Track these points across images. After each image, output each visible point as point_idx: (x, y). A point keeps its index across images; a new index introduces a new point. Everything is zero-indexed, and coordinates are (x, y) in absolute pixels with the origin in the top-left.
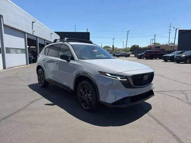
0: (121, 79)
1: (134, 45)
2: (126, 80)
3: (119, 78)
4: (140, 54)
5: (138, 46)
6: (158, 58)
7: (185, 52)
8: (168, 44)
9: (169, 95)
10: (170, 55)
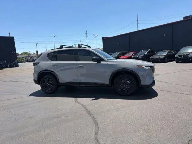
3: (150, 68)
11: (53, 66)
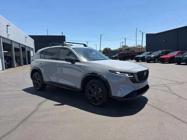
0: (129, 76)
1: (106, 48)
2: (132, 76)
3: (127, 75)
4: (114, 56)
5: (110, 48)
6: (130, 59)
7: (153, 53)
8: (135, 46)
9: (156, 89)
10: (141, 56)
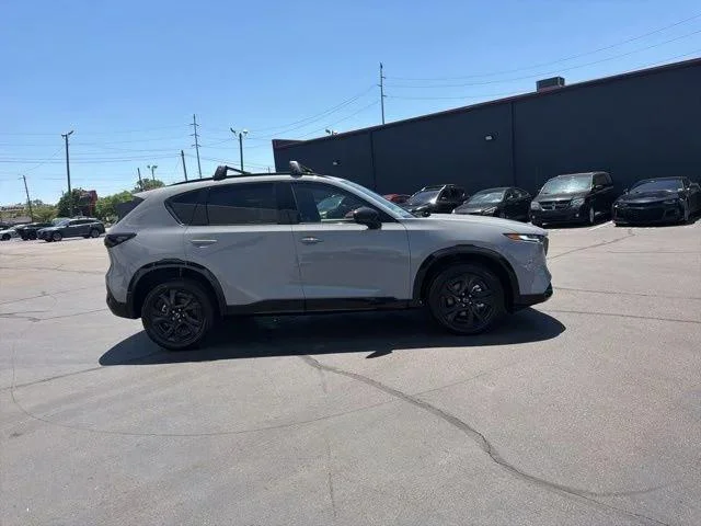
3: (538, 241)
11: (199, 244)
